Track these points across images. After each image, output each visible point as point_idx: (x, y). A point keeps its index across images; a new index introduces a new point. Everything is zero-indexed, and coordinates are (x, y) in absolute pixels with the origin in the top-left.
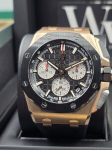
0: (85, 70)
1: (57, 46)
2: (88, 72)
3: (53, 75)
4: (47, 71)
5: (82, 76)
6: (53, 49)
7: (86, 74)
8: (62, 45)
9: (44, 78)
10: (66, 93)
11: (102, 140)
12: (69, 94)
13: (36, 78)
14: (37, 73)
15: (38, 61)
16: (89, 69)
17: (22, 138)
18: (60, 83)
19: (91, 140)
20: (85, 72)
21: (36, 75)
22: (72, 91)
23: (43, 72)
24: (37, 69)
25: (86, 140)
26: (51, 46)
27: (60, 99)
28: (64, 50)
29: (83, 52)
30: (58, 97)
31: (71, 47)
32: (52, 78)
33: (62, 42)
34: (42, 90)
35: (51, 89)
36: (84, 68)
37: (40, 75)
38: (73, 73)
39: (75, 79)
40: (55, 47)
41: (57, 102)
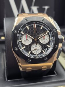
0: (49, 38)
1: (31, 25)
2: (51, 39)
3: (31, 42)
4: (27, 40)
5: (48, 42)
6: (29, 27)
7: (50, 40)
8: (34, 24)
9: (26, 44)
10: (40, 52)
11: (54, 75)
12: (42, 52)
13: (21, 45)
14: (21, 42)
15: (21, 34)
16: (51, 37)
17: (9, 81)
18: (36, 46)
19: (49, 76)
20: (49, 39)
21: (21, 43)
22: (43, 51)
23: (25, 41)
24: (21, 39)
25: (46, 76)
26: (27, 25)
27: (37, 56)
28: (36, 27)
29: (46, 28)
30: (36, 54)
31: (39, 25)
32: (30, 44)
33: (34, 22)
34: (26, 51)
35: (31, 50)
36: (48, 37)
37: (23, 43)
38: (42, 40)
39: (44, 43)
40: (30, 25)
41: (36, 57)
